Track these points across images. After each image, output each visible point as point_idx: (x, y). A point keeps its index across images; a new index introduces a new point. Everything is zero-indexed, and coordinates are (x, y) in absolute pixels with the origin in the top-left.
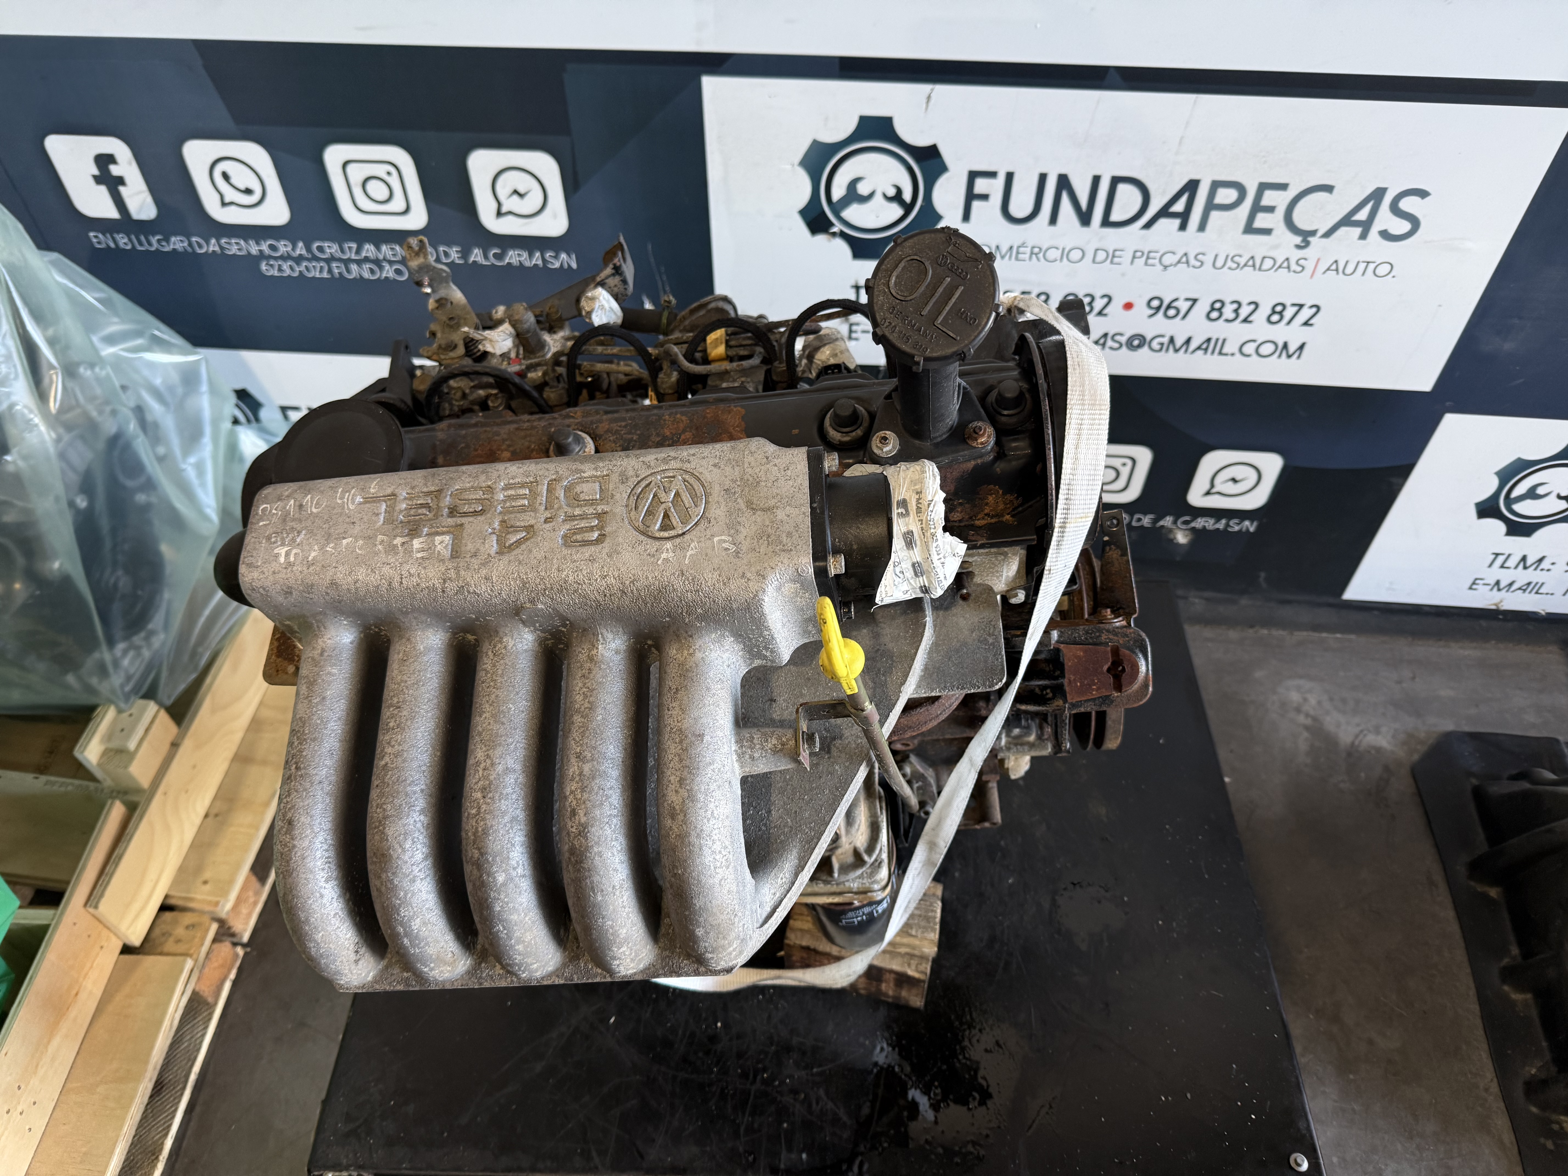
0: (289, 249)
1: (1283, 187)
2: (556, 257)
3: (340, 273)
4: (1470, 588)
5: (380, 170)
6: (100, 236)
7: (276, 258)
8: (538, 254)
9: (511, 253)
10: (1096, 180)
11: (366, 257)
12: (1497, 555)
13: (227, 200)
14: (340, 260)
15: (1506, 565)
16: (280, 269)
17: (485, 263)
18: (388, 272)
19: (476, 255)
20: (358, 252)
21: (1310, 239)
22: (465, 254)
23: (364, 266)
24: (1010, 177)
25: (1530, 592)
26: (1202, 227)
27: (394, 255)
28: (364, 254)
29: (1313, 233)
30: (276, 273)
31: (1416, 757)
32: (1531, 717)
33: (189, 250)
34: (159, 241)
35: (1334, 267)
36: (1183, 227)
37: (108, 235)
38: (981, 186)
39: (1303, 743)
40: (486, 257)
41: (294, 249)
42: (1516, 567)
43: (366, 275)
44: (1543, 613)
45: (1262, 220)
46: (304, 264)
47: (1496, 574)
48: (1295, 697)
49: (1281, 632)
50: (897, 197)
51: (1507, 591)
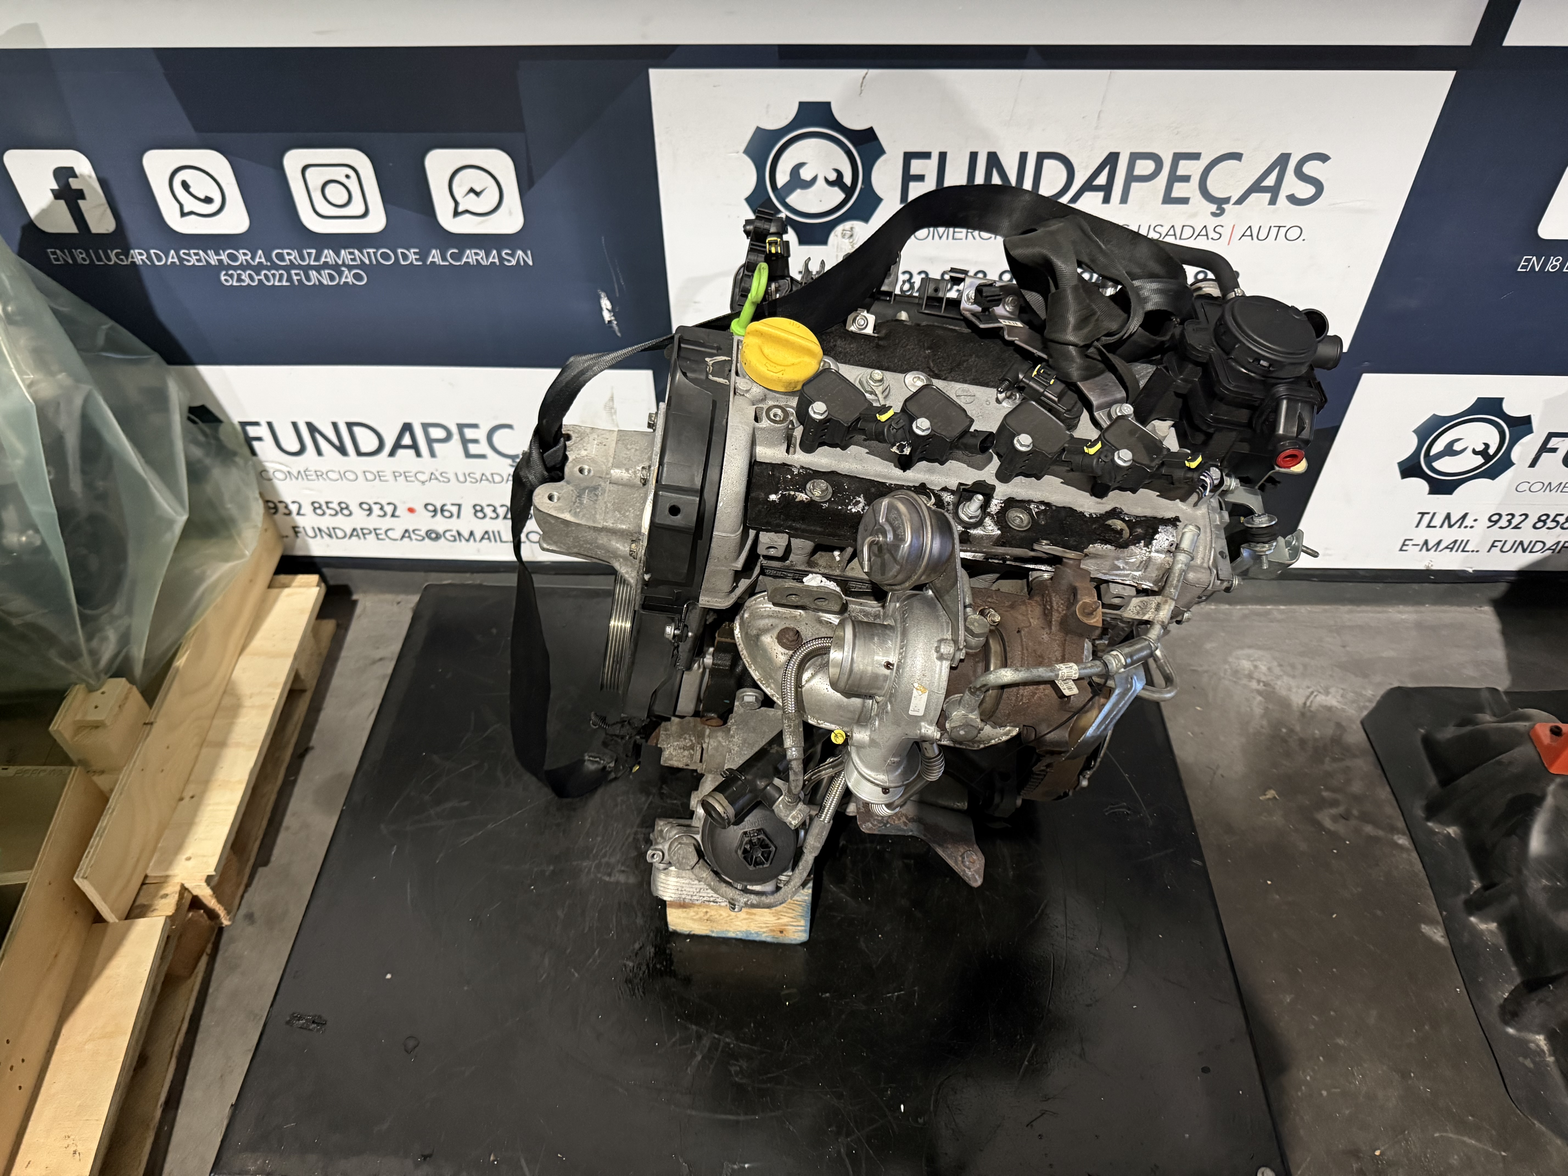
0: (248, 258)
1: (1196, 156)
2: (512, 255)
3: (299, 281)
4: (1401, 550)
5: (339, 174)
6: (58, 251)
7: (235, 268)
8: (495, 252)
9: (468, 252)
10: (1023, 156)
11: (326, 263)
12: (1423, 514)
13: (186, 210)
14: (299, 267)
15: (1432, 524)
16: (239, 279)
17: (442, 263)
18: (348, 277)
19: (434, 256)
20: (317, 259)
21: (1224, 206)
22: (423, 255)
23: (322, 272)
24: (943, 156)
25: (1457, 551)
26: (1124, 200)
27: (352, 260)
28: (323, 259)
29: (1227, 200)
30: (235, 284)
31: (1365, 713)
32: (1470, 671)
33: (149, 263)
34: (117, 255)
35: (1248, 233)
36: (1106, 200)
37: (66, 251)
38: (916, 166)
39: (1257, 705)
40: (444, 259)
41: (253, 258)
42: (1441, 527)
43: (326, 281)
44: (1471, 570)
45: (1179, 190)
46: (264, 272)
47: (1422, 534)
48: (1246, 665)
49: (1227, 607)
50: (838, 182)
51: (1436, 551)
